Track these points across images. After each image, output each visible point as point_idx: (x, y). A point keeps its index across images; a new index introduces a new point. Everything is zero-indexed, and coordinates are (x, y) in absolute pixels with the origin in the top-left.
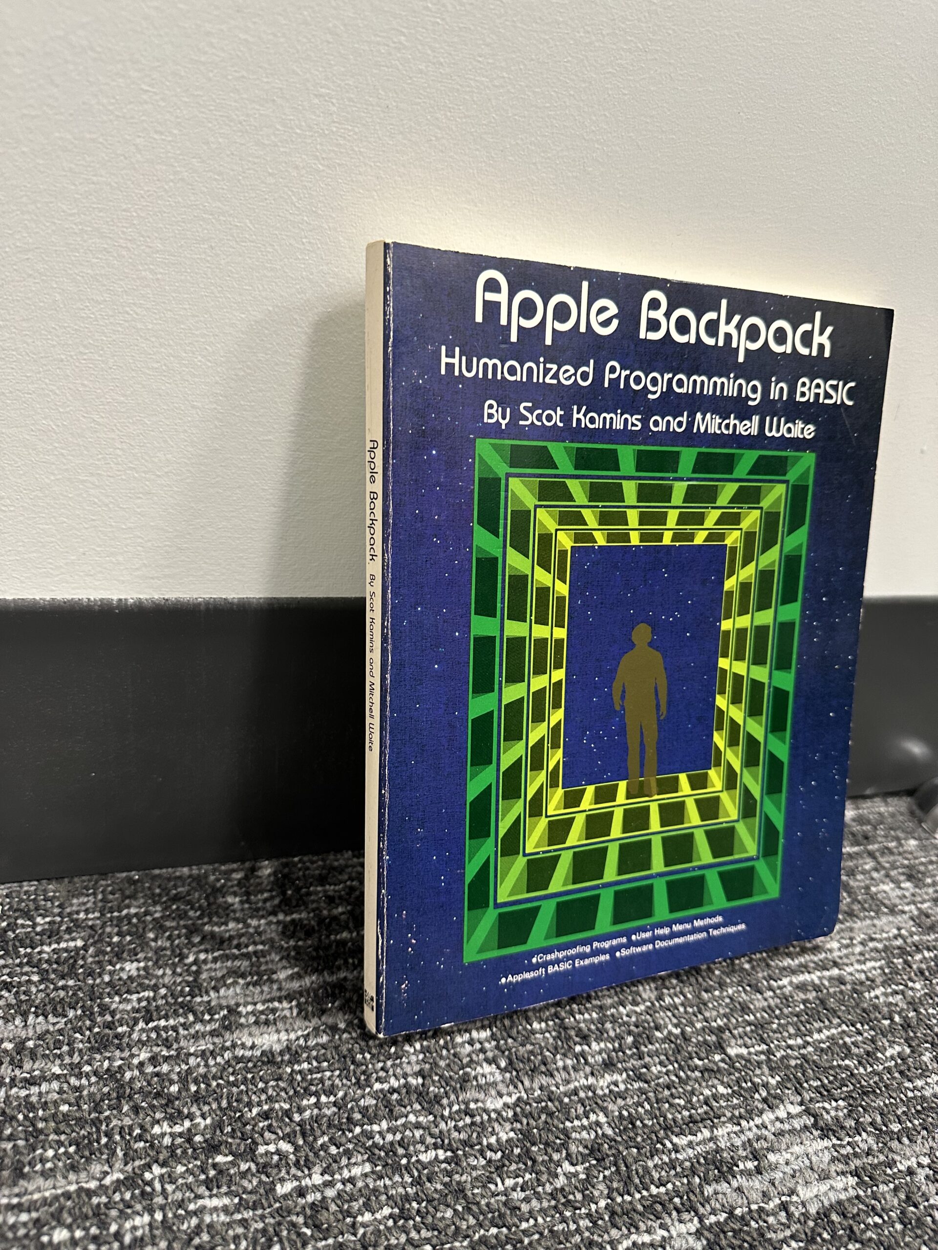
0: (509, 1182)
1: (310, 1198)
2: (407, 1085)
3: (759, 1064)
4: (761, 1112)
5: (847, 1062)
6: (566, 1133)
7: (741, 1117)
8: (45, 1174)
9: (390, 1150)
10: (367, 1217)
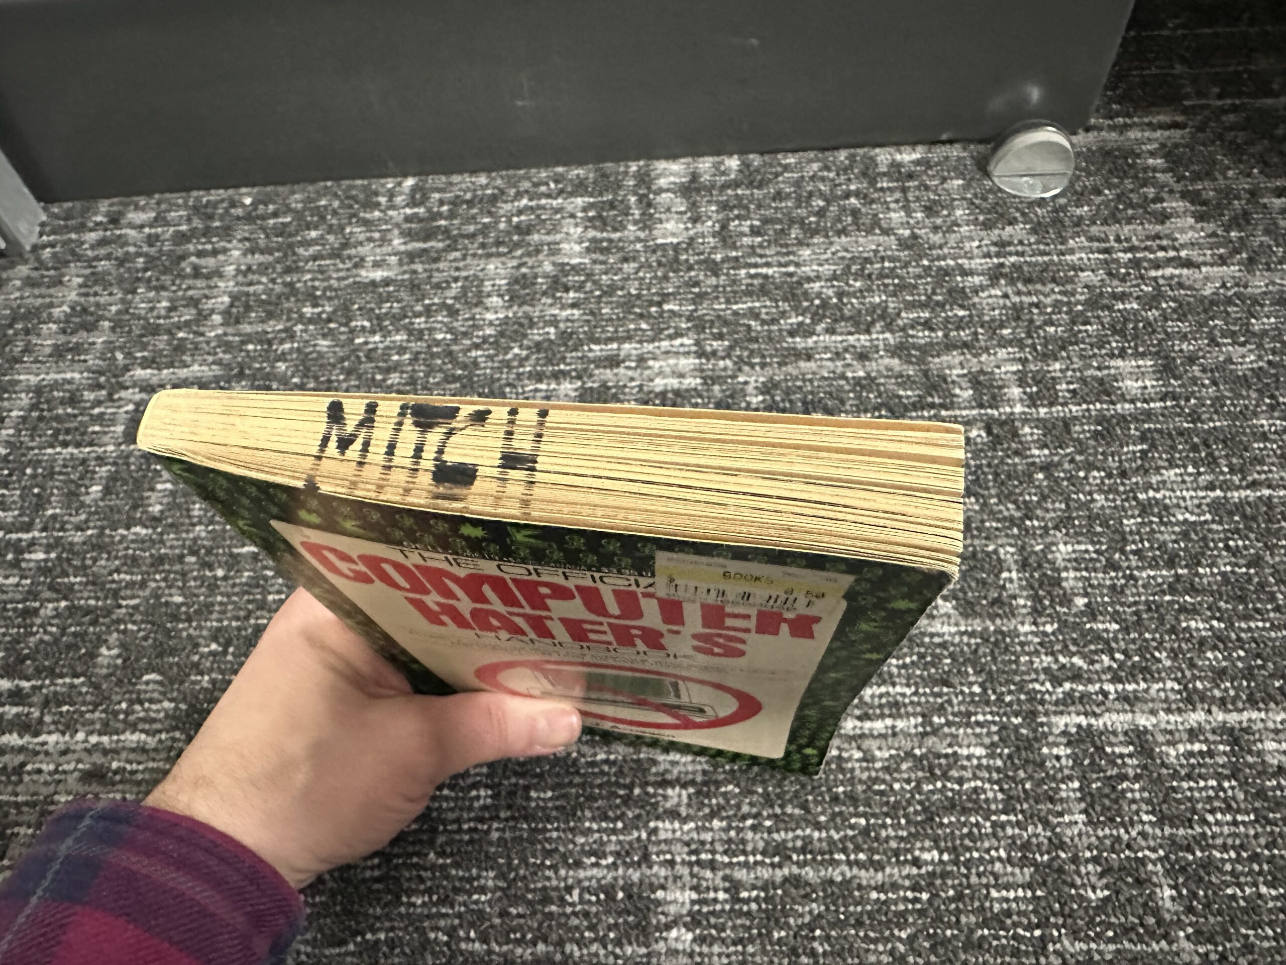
0: (480, 353)
1: (371, 346)
2: (444, 304)
3: (680, 316)
4: (661, 340)
5: (753, 323)
6: (525, 336)
7: (648, 341)
8: (250, 323)
9: (421, 331)
10: (396, 358)
